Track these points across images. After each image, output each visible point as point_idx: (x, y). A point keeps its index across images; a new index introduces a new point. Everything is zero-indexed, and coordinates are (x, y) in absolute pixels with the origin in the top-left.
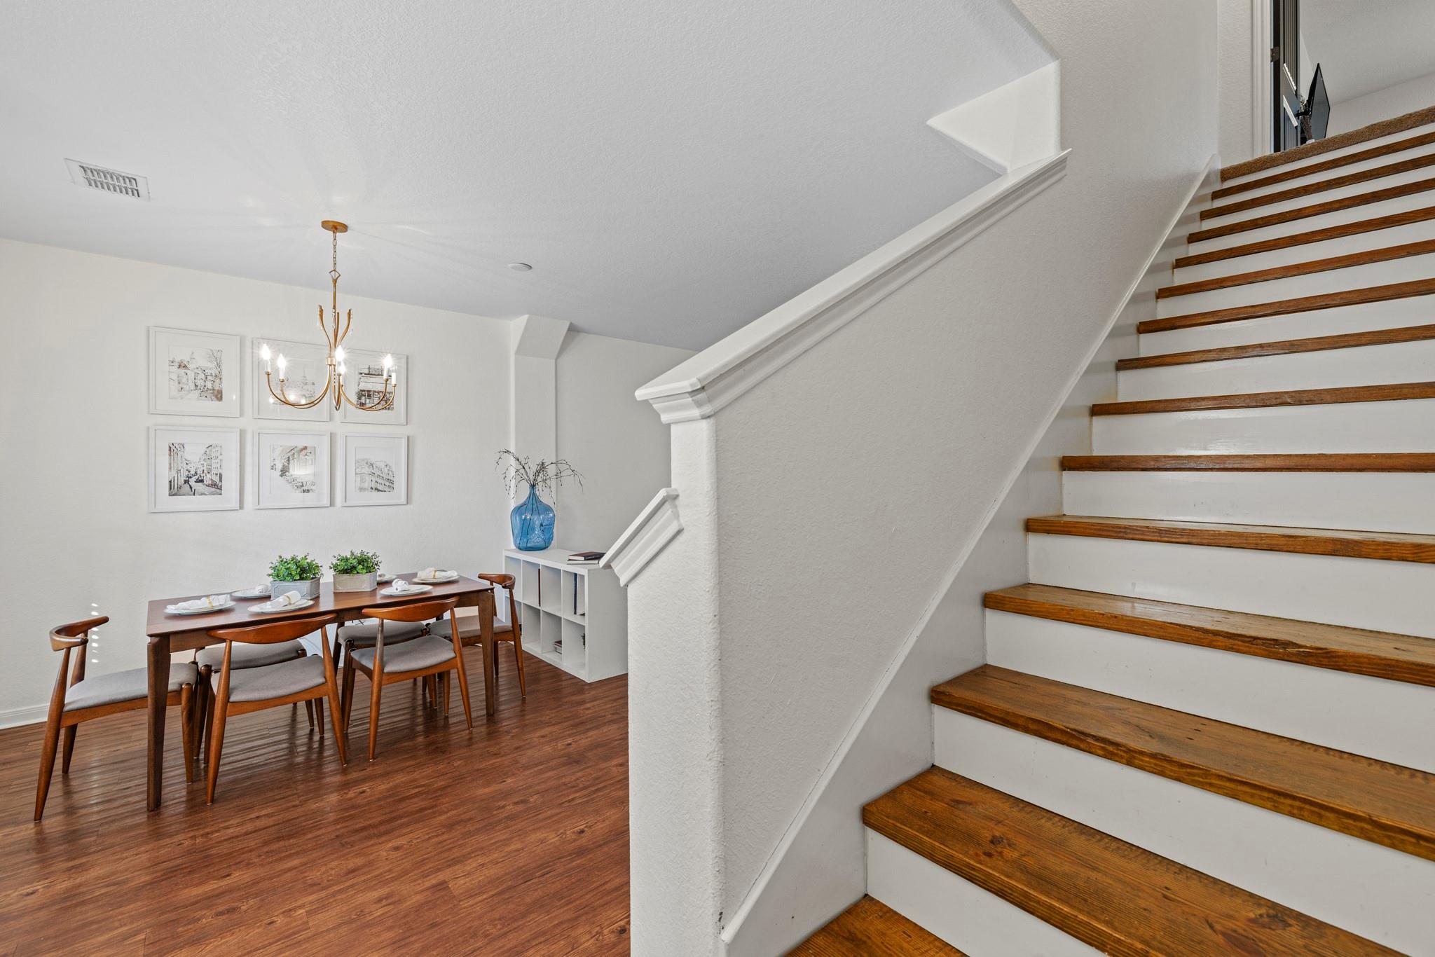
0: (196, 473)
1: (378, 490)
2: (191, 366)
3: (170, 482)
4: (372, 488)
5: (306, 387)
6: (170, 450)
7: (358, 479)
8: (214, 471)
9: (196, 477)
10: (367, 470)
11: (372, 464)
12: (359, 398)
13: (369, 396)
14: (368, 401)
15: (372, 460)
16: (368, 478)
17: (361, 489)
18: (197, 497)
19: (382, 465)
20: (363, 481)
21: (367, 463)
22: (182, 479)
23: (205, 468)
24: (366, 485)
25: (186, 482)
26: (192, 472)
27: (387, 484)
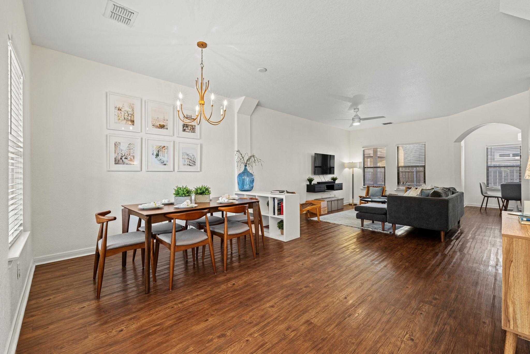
0: (125, 155)
1: (190, 165)
2: (123, 110)
3: (115, 158)
4: (188, 164)
5: (164, 121)
6: (115, 145)
7: (183, 160)
8: (131, 155)
9: (125, 157)
10: (186, 157)
11: (188, 155)
12: (183, 127)
13: (187, 126)
14: (186, 128)
15: (188, 153)
16: (187, 160)
17: (184, 165)
18: (125, 165)
19: (191, 155)
20: (185, 161)
21: (186, 154)
22: (120, 157)
23: (128, 153)
24: (186, 163)
25: (121, 159)
26: (123, 155)
27: (193, 163)
